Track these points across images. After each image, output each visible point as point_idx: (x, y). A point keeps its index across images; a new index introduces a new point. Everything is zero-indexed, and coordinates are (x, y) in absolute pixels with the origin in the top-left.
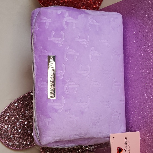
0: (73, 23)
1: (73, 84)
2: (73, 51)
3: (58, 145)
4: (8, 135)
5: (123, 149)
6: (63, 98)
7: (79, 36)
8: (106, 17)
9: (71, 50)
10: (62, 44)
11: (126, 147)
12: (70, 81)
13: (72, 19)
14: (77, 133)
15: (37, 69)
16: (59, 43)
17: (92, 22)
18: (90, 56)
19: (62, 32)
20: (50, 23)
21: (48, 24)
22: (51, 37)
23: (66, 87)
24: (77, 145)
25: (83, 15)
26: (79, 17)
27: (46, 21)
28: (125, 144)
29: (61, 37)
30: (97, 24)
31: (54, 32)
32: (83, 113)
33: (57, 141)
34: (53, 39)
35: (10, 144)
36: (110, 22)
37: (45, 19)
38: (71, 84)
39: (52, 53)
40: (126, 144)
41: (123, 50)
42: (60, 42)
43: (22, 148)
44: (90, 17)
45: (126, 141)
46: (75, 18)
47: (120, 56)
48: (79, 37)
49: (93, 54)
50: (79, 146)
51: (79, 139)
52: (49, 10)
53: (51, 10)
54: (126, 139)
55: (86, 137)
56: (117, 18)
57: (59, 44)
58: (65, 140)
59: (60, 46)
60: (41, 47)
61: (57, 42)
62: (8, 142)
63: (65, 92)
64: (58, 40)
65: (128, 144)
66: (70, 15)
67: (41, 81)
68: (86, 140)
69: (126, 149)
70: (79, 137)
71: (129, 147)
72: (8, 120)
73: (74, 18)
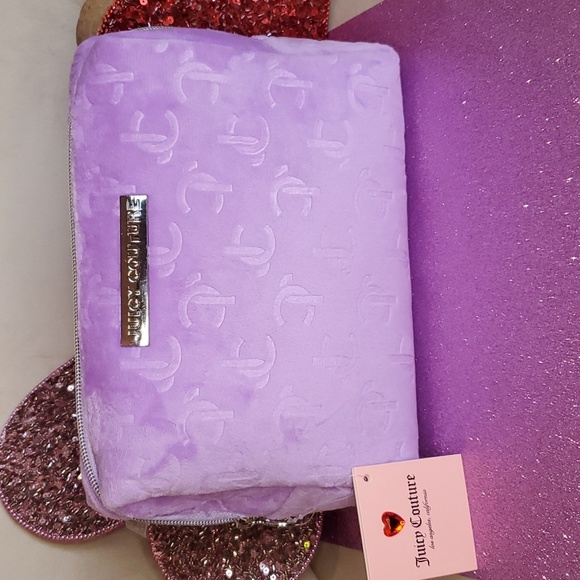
0: (209, 83)
1: (209, 295)
2: (211, 178)
3: (169, 512)
4: (35, 491)
5: (407, 520)
6: (175, 343)
7: (231, 126)
8: (333, 60)
9: (203, 174)
10: (171, 154)
11: (416, 511)
12: (198, 284)
13: (208, 68)
14: (231, 469)
15: (87, 243)
16: (161, 151)
17: (282, 78)
18: (274, 196)
19: (171, 113)
20: (128, 86)
21: (120, 89)
22: (132, 132)
23: (184, 303)
24: (242, 517)
25: (250, 56)
26: (235, 62)
27: (115, 80)
28: (411, 499)
29: (167, 130)
30: (300, 84)
31: (142, 116)
32: (248, 395)
33: (157, 495)
34: (137, 138)
35: (42, 521)
36: (348, 76)
37: (109, 73)
38: (204, 295)
39: (134, 187)
40: (414, 501)
41: (405, 177)
42: (164, 149)
43: (84, 533)
44: (273, 63)
45: (413, 488)
46: (219, 67)
47: (391, 198)
48: (232, 132)
49: (284, 190)
50: (251, 519)
51: (243, 490)
52: (124, 40)
53: (130, 40)
54: (412, 482)
55: (264, 482)
56: (378, 63)
57: (162, 155)
58: (186, 492)
59: (164, 162)
60: (98, 168)
61: (152, 149)
62: (34, 516)
63: (183, 323)
64: (155, 143)
65: (421, 499)
66: (199, 57)
67: (98, 284)
68: (269, 496)
69: (416, 519)
70: (239, 482)
71: (428, 511)
72: (31, 439)
73: (213, 65)
